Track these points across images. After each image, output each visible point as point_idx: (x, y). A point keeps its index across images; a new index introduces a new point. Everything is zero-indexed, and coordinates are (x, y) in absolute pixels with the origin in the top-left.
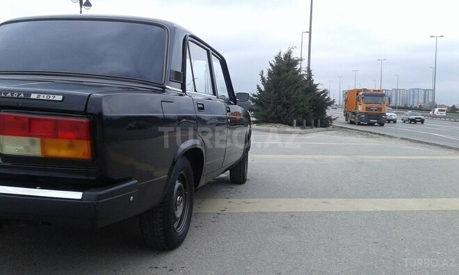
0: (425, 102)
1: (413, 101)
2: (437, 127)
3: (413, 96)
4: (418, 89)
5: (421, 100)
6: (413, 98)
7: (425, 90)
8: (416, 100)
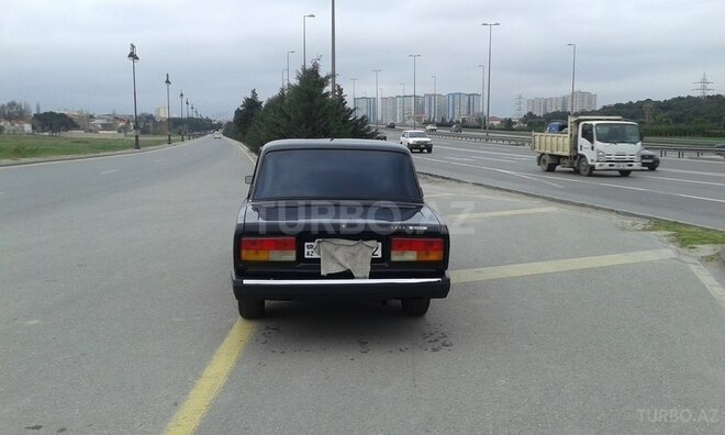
0: (469, 113)
1: (454, 112)
2: (498, 157)
3: (453, 102)
4: (460, 94)
5: (464, 110)
6: (454, 108)
7: (469, 95)
8: (457, 111)
